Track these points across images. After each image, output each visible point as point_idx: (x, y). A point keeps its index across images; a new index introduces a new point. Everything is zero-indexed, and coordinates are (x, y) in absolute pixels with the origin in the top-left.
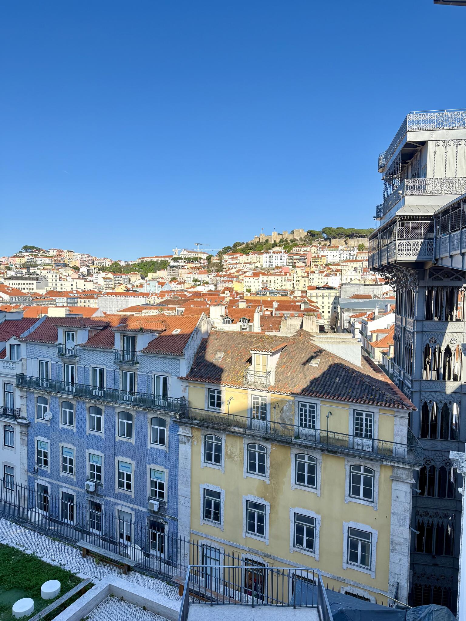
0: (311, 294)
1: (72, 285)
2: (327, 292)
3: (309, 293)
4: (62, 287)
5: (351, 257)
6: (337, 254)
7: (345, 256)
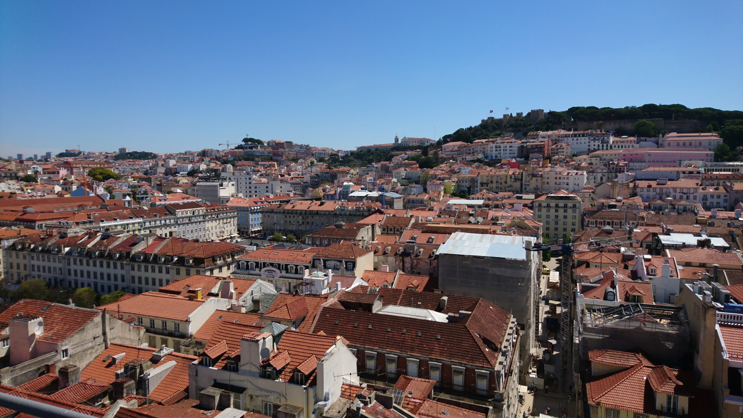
1: (267, 187)
2: (562, 202)
3: (536, 203)
4: (256, 190)
6: (585, 141)
7: (595, 145)
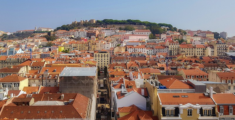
0: (96, 55)
2: (103, 54)
3: (95, 54)
5: (116, 33)
6: (110, 32)
7: (113, 33)
